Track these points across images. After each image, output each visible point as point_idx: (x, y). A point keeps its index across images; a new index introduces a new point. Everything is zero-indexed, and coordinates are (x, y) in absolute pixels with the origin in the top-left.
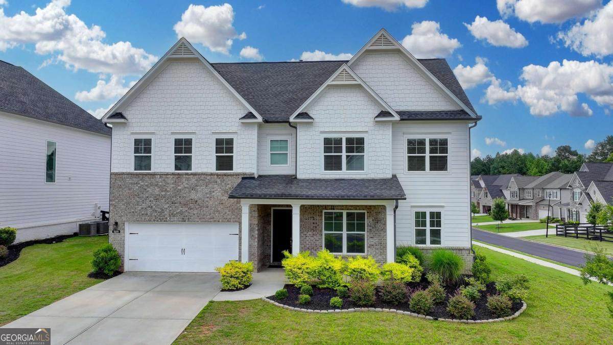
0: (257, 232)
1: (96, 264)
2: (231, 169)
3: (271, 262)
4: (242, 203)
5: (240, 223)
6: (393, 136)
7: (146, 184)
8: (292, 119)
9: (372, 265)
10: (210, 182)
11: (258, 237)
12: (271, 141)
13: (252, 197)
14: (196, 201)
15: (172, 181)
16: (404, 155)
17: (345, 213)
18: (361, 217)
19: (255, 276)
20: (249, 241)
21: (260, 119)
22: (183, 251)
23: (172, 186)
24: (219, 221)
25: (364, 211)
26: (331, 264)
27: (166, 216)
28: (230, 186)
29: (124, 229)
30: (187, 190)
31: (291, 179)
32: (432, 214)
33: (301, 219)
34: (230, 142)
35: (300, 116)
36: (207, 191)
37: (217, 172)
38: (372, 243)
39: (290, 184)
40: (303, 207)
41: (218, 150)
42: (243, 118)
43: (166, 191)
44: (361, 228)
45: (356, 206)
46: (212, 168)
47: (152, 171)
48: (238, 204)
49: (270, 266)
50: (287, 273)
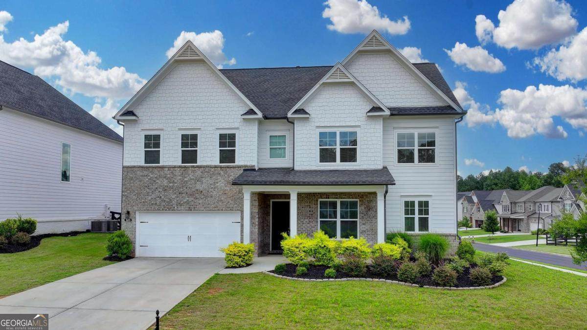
0: (257, 220)
1: (110, 248)
2: (234, 162)
3: (271, 250)
4: (244, 190)
5: (242, 212)
6: (384, 130)
7: (155, 176)
8: (289, 115)
9: (364, 244)
10: (214, 174)
11: (259, 225)
12: (270, 136)
13: (253, 183)
14: (202, 192)
15: (179, 174)
16: (394, 148)
17: (339, 201)
18: (354, 205)
19: (255, 259)
20: (251, 228)
21: (260, 115)
22: (189, 238)
23: (179, 178)
24: (222, 210)
25: (356, 200)
26: (326, 243)
27: (174, 206)
28: (232, 177)
29: (135, 218)
30: (193, 181)
31: (290, 171)
32: (420, 203)
33: (298, 208)
34: (233, 137)
35: (296, 112)
36: (211, 182)
37: (220, 164)
38: (364, 229)
39: (288, 175)
40: (300, 195)
41: (222, 144)
42: (245, 114)
43: (174, 182)
44: (354, 215)
45: (349, 195)
46: (216, 161)
47: (161, 164)
48: (240, 192)
49: (270, 254)
50: (285, 252)
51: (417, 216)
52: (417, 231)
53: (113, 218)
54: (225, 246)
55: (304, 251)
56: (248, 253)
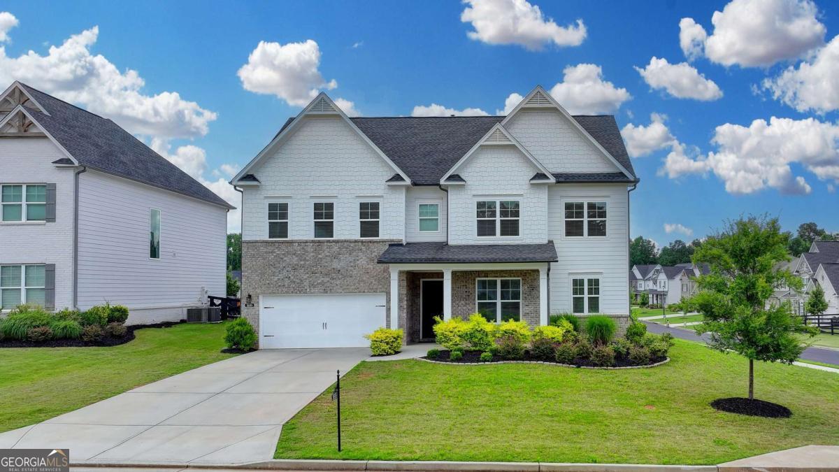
0: (405, 303)
1: (229, 339)
2: (377, 235)
3: (421, 338)
4: (390, 269)
5: (388, 294)
6: (549, 200)
7: (283, 252)
8: (442, 182)
9: (524, 327)
10: (353, 250)
11: (407, 309)
12: (420, 205)
13: (401, 261)
14: (339, 271)
15: (312, 250)
16: (561, 220)
17: (499, 280)
18: (516, 284)
19: (404, 347)
20: (399, 313)
21: (408, 181)
22: (325, 325)
23: (312, 254)
24: (364, 292)
25: (519, 278)
27: (305, 288)
28: (376, 254)
29: (258, 302)
30: (329, 258)
31: (443, 246)
32: (590, 281)
33: (452, 288)
34: (375, 206)
35: (451, 178)
36: (351, 259)
37: (362, 238)
38: (527, 312)
39: (440, 250)
40: (454, 274)
41: (362, 215)
42: (390, 180)
43: (305, 260)
44: (516, 296)
45: (510, 273)
46: (356, 235)
47: (289, 238)
48: (386, 271)
49: (420, 342)
50: (438, 338)
51: (586, 296)
52: (586, 313)
53: (212, 304)
54: (371, 332)
55: (459, 336)
56: (397, 340)
